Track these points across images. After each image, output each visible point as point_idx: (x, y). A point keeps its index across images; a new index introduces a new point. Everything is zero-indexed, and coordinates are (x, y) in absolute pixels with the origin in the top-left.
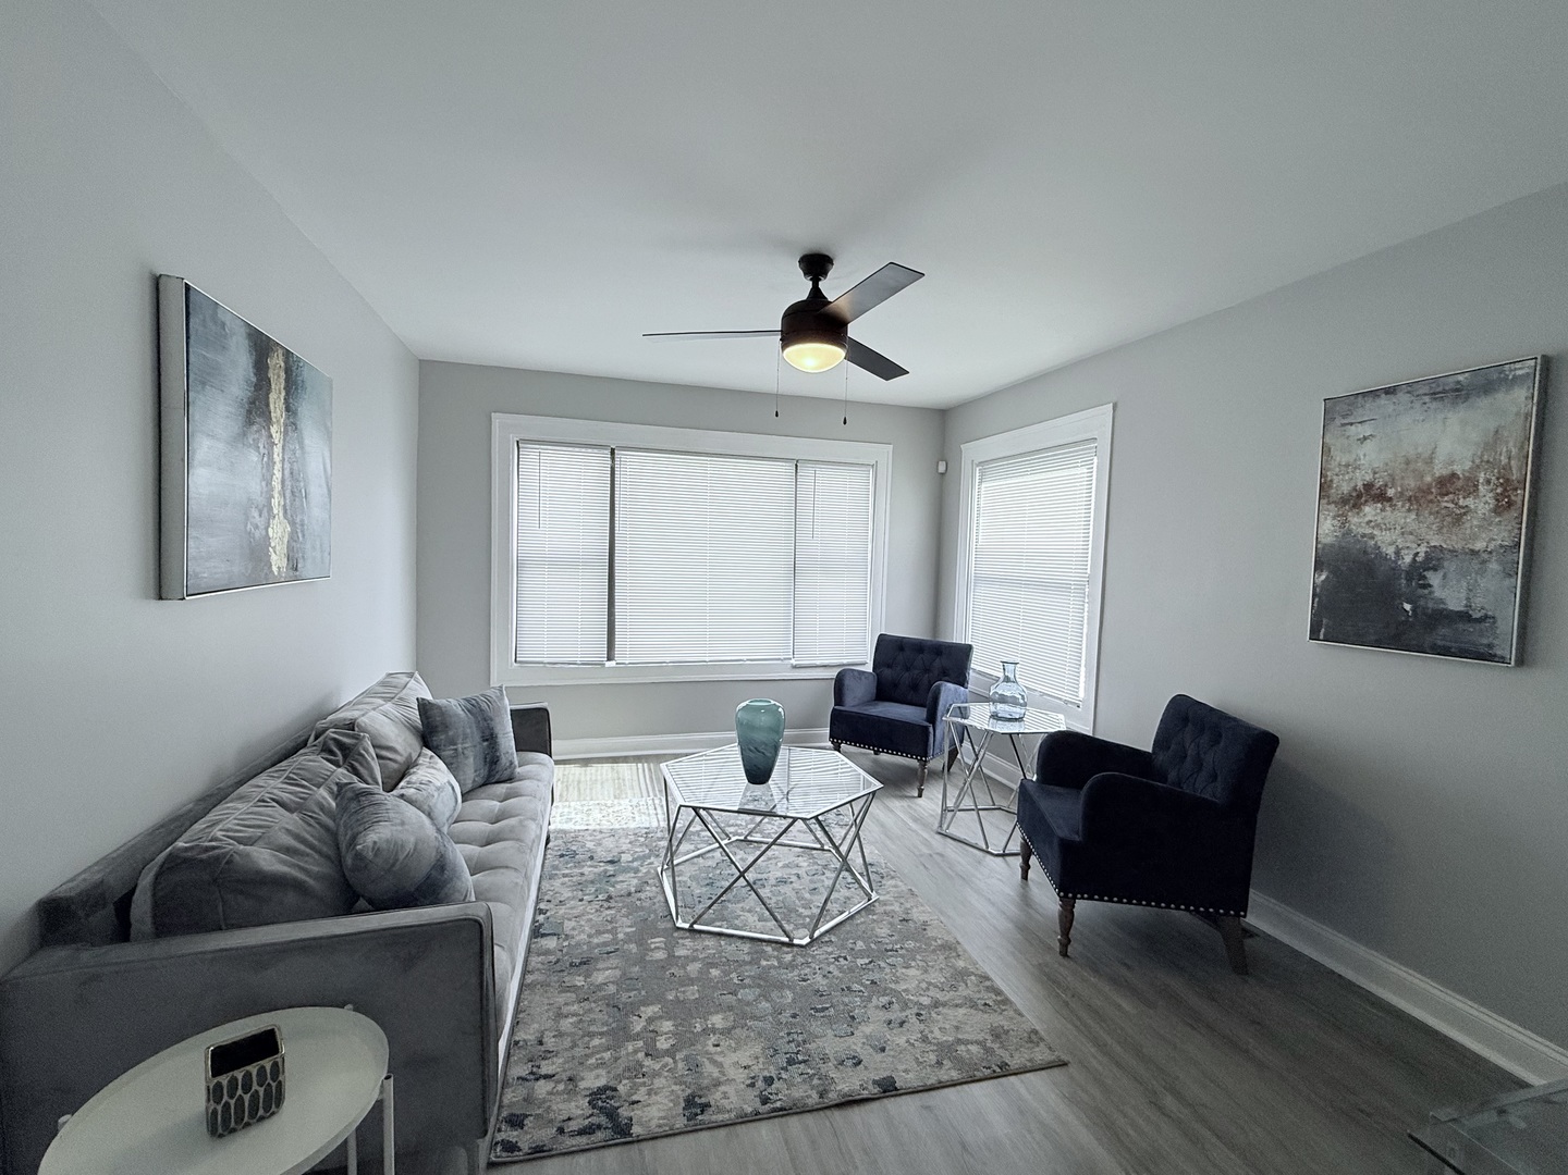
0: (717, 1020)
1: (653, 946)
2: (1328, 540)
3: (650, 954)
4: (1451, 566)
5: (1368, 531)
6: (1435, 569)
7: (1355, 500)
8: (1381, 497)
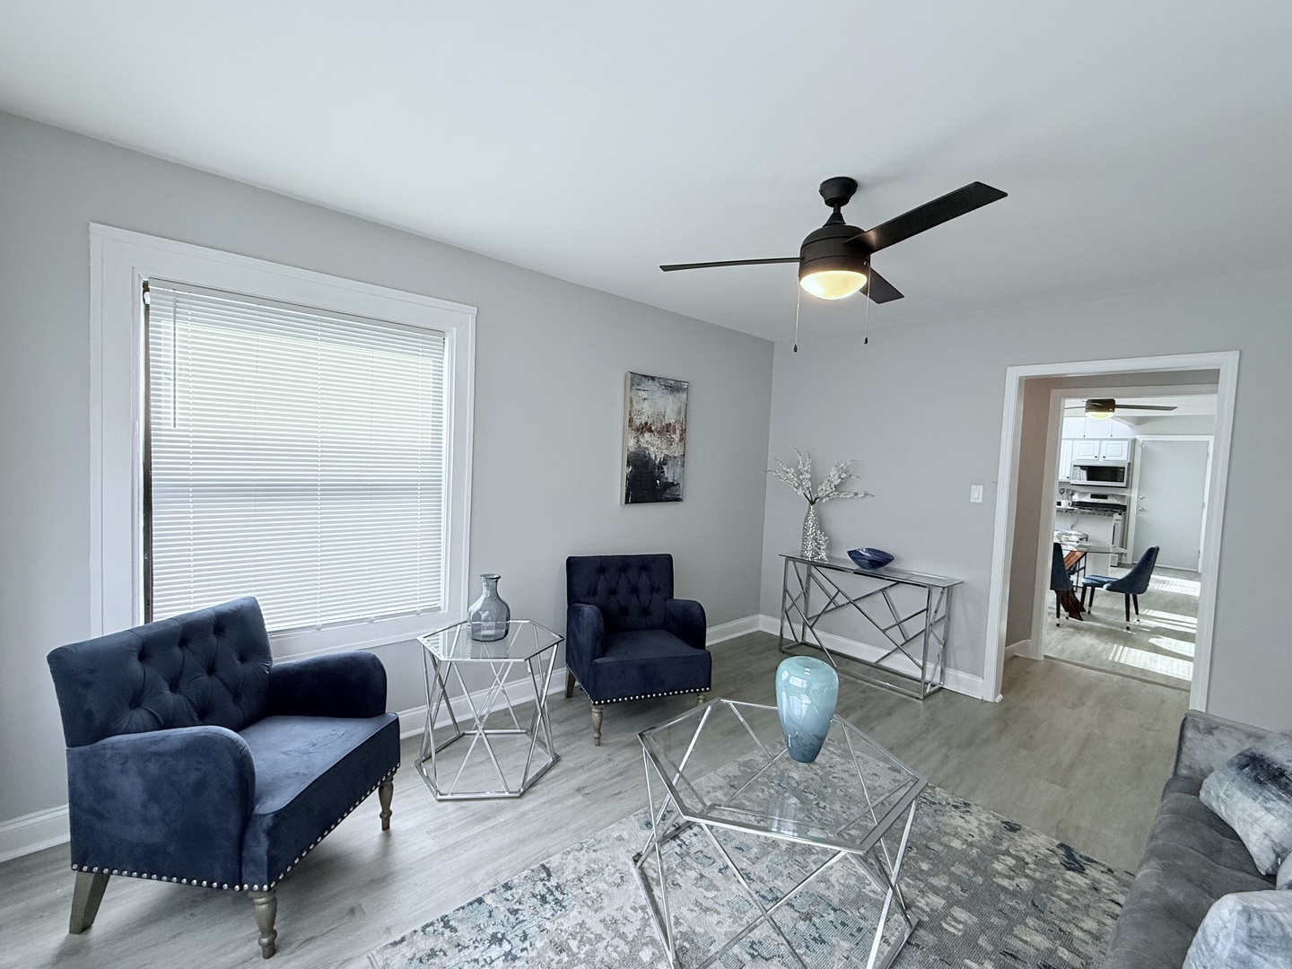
0: (956, 844)
1: (961, 927)
2: (632, 450)
3: (969, 922)
4: (670, 463)
5: (646, 446)
6: (665, 464)
7: (645, 428)
8: (650, 430)
